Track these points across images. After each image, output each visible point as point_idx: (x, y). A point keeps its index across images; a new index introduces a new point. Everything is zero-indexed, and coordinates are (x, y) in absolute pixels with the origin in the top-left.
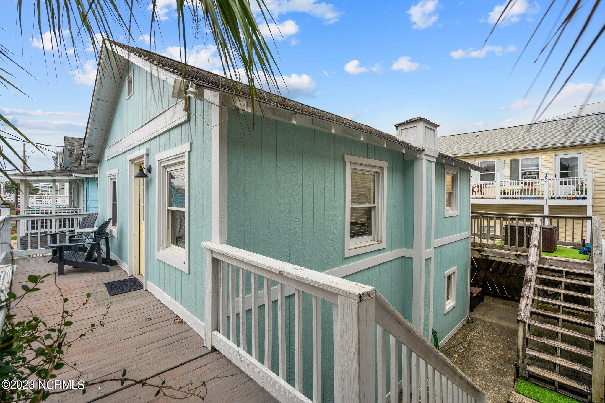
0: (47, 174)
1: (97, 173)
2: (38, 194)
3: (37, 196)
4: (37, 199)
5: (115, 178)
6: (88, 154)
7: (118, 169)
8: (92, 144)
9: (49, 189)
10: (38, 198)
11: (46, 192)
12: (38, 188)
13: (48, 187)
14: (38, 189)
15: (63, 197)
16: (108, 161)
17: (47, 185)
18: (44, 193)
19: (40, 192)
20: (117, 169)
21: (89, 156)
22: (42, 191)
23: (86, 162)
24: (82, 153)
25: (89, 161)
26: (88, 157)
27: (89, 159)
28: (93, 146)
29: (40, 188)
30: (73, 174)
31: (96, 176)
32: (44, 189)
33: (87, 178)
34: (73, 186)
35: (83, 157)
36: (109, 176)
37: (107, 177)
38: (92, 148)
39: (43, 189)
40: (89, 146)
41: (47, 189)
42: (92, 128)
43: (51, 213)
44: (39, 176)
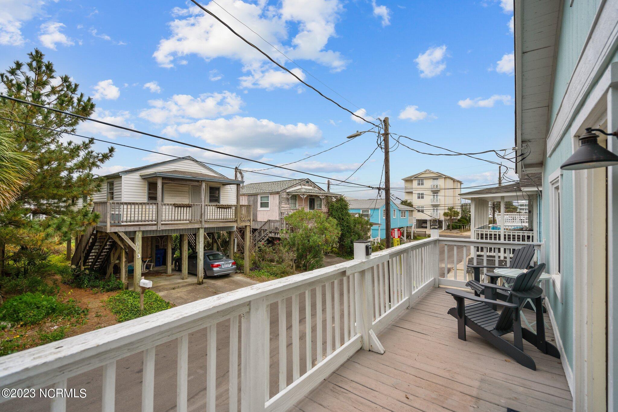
1: (540, 185)
14: (517, 208)
18: (522, 211)
23: (522, 168)
28: (528, 141)
30: (522, 189)
31: (540, 189)
36: (552, 184)
37: (550, 185)
40: (523, 142)
42: (523, 110)
43: (499, 235)
44: (487, 193)
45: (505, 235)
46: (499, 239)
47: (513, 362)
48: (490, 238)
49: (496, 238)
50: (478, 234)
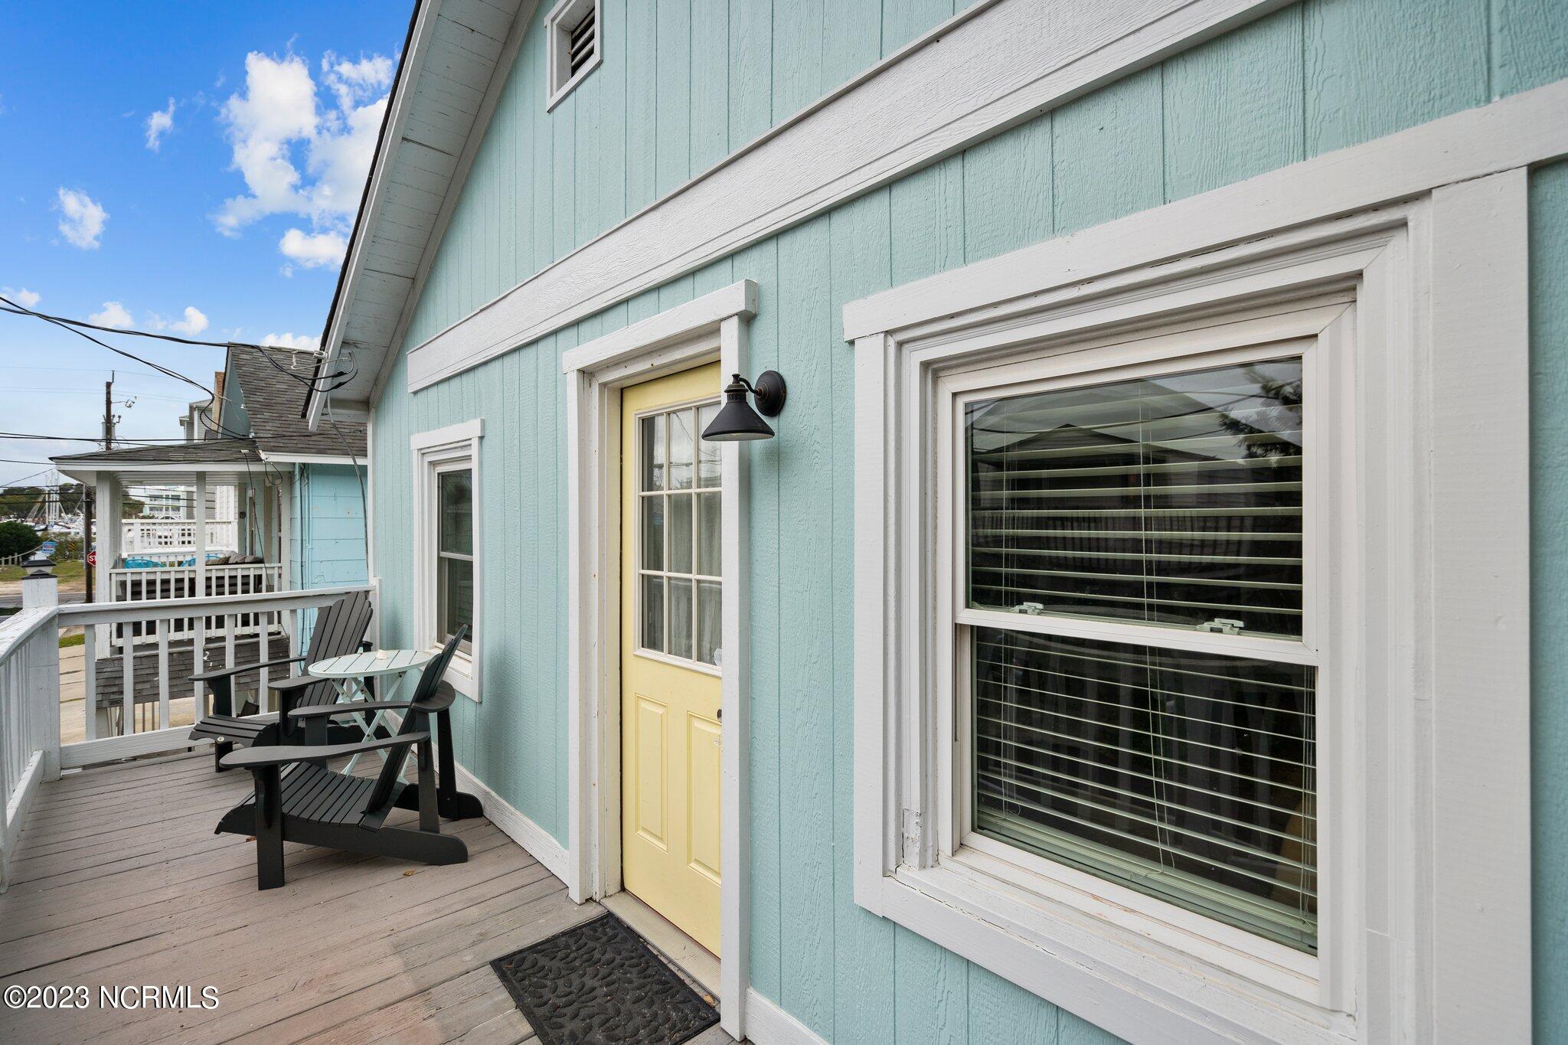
0: (180, 455)
1: (363, 453)
2: (141, 515)
3: (142, 524)
4: (142, 530)
5: (468, 458)
6: (341, 374)
7: (483, 422)
8: (355, 335)
9: (170, 502)
10: (146, 527)
11: (161, 510)
12: (142, 499)
13: (167, 498)
14: (142, 504)
15: (212, 526)
16: (420, 395)
17: (164, 493)
18: (156, 514)
19: (146, 511)
20: (477, 423)
21: (342, 379)
22: (151, 509)
23: (326, 406)
24: (317, 369)
25: (337, 403)
26: (340, 385)
27: (340, 393)
28: (355, 344)
29: (147, 501)
30: (263, 455)
31: (360, 461)
32: (156, 503)
33: (304, 467)
34: (250, 493)
35: (321, 385)
36: (423, 452)
37: (415, 455)
38: (355, 350)
39: (153, 502)
40: (345, 343)
41: (164, 502)
42: (365, 269)
43: (192, 581)
44: (156, 460)
45: (208, 579)
46: (192, 593)
47: (419, 869)
48: (148, 592)
49: (182, 589)
50: (123, 584)
